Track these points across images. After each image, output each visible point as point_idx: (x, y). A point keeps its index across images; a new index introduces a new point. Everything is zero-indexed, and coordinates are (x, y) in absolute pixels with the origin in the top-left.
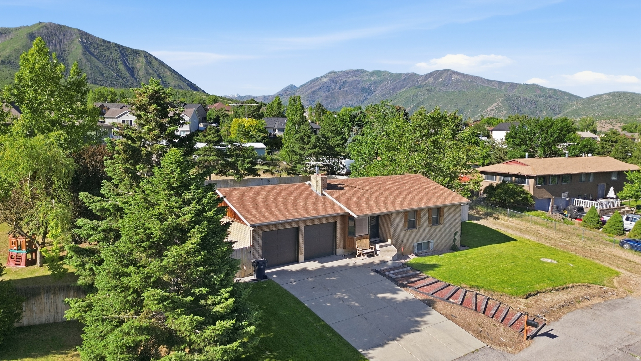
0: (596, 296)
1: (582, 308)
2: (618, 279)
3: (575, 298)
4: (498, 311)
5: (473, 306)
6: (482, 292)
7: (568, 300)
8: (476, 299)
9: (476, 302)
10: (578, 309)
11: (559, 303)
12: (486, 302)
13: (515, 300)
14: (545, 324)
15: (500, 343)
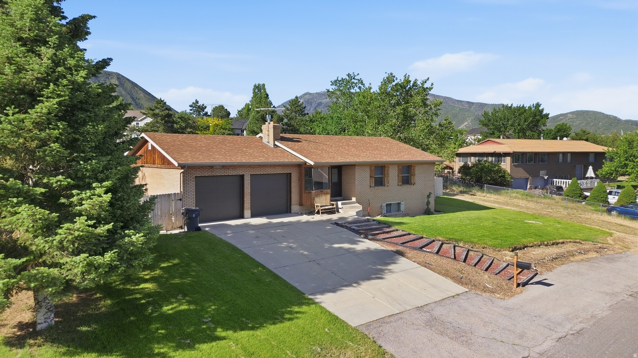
0: (590, 251)
1: (577, 261)
2: (612, 238)
3: (568, 252)
4: (481, 261)
5: (451, 255)
6: (461, 244)
7: (560, 253)
8: (455, 250)
9: (455, 252)
10: (572, 261)
11: (550, 255)
12: (466, 253)
13: (500, 253)
14: (537, 274)
15: (485, 289)
